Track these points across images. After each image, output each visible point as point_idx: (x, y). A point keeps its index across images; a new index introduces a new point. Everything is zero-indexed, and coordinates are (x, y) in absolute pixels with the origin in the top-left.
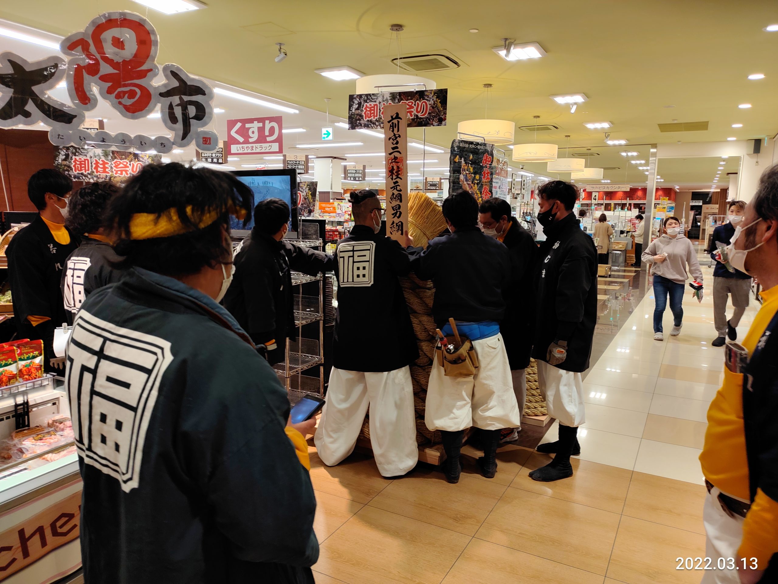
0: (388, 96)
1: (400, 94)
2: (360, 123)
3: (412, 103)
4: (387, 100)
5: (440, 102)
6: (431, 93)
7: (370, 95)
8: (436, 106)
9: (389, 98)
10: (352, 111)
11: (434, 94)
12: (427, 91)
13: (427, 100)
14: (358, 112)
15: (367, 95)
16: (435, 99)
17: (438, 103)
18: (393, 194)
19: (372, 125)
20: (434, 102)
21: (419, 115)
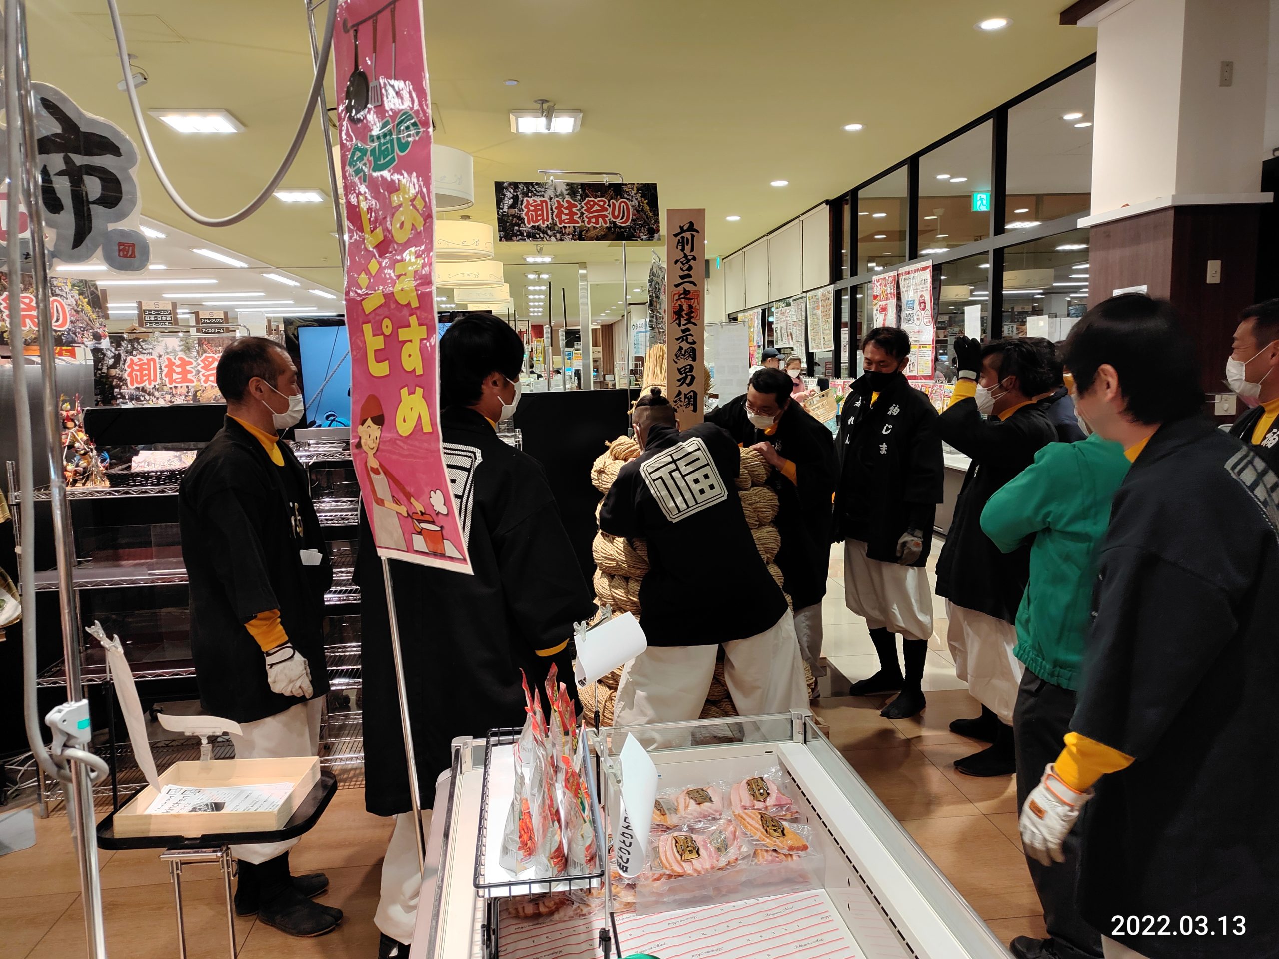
0: (562, 188)
1: (584, 186)
2: (519, 231)
3: (605, 203)
4: (562, 194)
5: (648, 204)
6: (632, 189)
7: (531, 184)
8: (643, 209)
9: (565, 192)
10: (502, 209)
11: (637, 191)
12: (626, 185)
13: (628, 199)
14: (514, 211)
15: (526, 184)
16: (639, 199)
17: (645, 205)
18: (681, 348)
19: (542, 235)
20: (639, 203)
21: (618, 221)
